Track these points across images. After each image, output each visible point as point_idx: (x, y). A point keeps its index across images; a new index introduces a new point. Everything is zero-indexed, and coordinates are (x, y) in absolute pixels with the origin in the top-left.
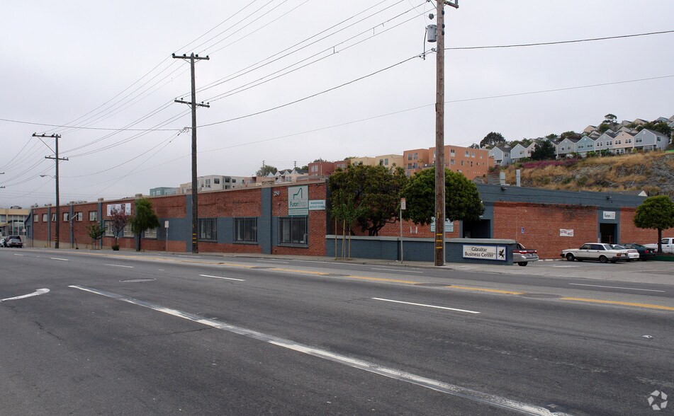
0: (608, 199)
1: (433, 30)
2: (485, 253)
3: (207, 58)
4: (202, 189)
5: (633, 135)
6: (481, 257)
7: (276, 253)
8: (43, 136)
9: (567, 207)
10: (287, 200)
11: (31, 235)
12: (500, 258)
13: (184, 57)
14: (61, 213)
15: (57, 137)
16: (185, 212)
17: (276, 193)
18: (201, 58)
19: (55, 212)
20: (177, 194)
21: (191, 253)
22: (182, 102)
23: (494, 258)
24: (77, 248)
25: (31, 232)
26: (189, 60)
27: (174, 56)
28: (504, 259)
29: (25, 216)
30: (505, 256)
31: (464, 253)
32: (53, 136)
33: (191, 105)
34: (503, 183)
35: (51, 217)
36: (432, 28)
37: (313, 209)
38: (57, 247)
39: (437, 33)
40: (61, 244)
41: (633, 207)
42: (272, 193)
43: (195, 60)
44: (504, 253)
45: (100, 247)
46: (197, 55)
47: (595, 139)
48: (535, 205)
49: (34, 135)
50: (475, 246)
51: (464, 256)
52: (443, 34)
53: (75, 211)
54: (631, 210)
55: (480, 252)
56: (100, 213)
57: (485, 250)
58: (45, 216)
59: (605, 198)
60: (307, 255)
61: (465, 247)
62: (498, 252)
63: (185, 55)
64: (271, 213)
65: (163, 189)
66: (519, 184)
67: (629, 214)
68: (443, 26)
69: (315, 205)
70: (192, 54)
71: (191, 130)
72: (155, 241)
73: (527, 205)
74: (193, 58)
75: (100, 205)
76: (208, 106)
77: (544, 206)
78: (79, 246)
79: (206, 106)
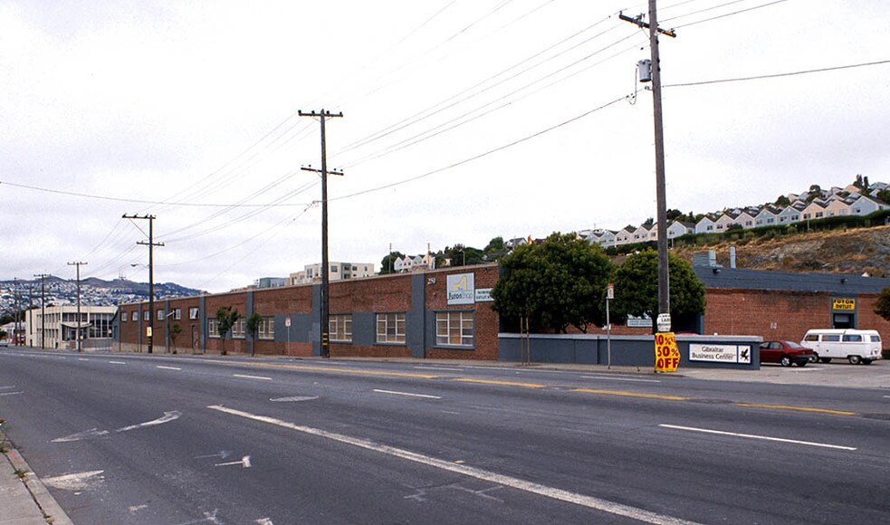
0: (843, 281)
1: (646, 66)
2: (721, 354)
3: (341, 115)
4: (334, 277)
5: (849, 204)
6: (715, 360)
7: (431, 357)
8: (135, 217)
9: (794, 293)
10: (446, 290)
11: (118, 338)
12: (742, 360)
13: (313, 114)
14: (155, 310)
15: (151, 218)
16: (311, 306)
17: (432, 280)
18: (333, 116)
19: (148, 308)
20: (286, 285)
21: (321, 358)
22: (310, 170)
23: (734, 360)
24: (175, 353)
25: (118, 334)
26: (319, 118)
27: (300, 113)
28: (749, 362)
29: (110, 314)
30: (749, 358)
31: (691, 355)
32: (146, 217)
33: (321, 174)
34: (713, 264)
35: (142, 316)
36: (644, 63)
37: (481, 300)
38: (150, 351)
39: (652, 71)
40: (155, 349)
41: (873, 293)
42: (426, 281)
43: (326, 118)
44: (748, 354)
45: (202, 352)
46: (328, 112)
47: (801, 210)
48: (754, 292)
49: (124, 216)
50: (707, 346)
51: (691, 358)
52: (659, 70)
53: (172, 307)
54: (871, 296)
55: (715, 354)
56: (202, 309)
57: (721, 351)
58: (135, 314)
59: (839, 282)
60: (473, 359)
61: (691, 345)
62: (740, 353)
63: (313, 112)
64: (425, 307)
65: (268, 280)
66: (733, 266)
67: (868, 301)
68: (659, 61)
69: (483, 295)
70: (323, 111)
71: (321, 205)
72: (272, 343)
73: (744, 292)
74: (324, 115)
75: (203, 300)
76: (342, 174)
77: (765, 292)
78: (178, 350)
79: (339, 174)
